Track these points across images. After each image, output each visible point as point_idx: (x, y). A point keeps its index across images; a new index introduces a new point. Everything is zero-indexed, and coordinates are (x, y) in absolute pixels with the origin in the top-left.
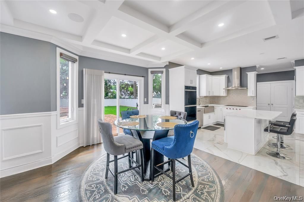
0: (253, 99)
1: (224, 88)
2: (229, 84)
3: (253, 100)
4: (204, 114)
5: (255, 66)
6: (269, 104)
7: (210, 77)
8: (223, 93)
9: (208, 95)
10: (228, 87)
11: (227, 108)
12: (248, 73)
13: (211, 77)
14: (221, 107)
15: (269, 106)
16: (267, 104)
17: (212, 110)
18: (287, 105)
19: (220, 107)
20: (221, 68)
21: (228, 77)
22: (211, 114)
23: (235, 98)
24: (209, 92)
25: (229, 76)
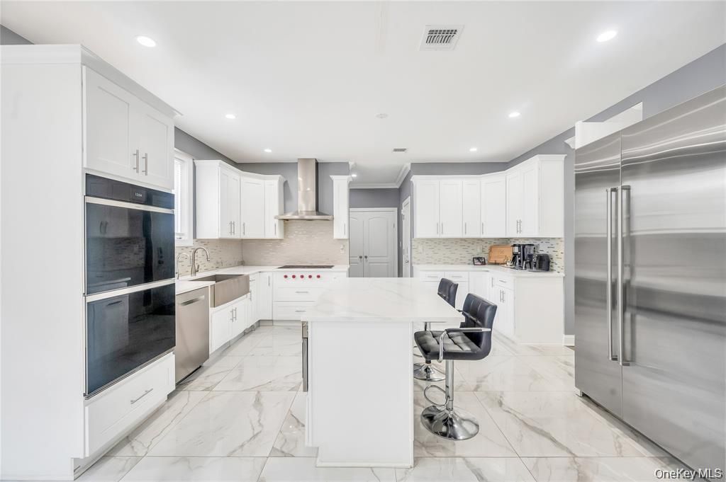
0: (344, 246)
1: (277, 213)
2: (288, 204)
3: (342, 249)
4: (212, 310)
5: (347, 164)
6: (361, 257)
7: (234, 173)
8: (272, 230)
9: (227, 236)
10: (285, 212)
11: (286, 277)
12: (334, 177)
13: (237, 177)
14: (270, 274)
15: (361, 261)
16: (358, 258)
17: (242, 287)
18: (387, 257)
19: (267, 275)
20: (268, 151)
21: (285, 184)
22: (240, 304)
23: (302, 245)
24: (232, 224)
25: (289, 182)
